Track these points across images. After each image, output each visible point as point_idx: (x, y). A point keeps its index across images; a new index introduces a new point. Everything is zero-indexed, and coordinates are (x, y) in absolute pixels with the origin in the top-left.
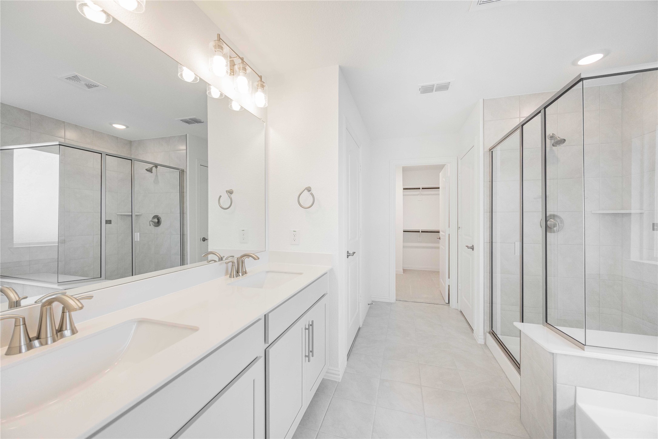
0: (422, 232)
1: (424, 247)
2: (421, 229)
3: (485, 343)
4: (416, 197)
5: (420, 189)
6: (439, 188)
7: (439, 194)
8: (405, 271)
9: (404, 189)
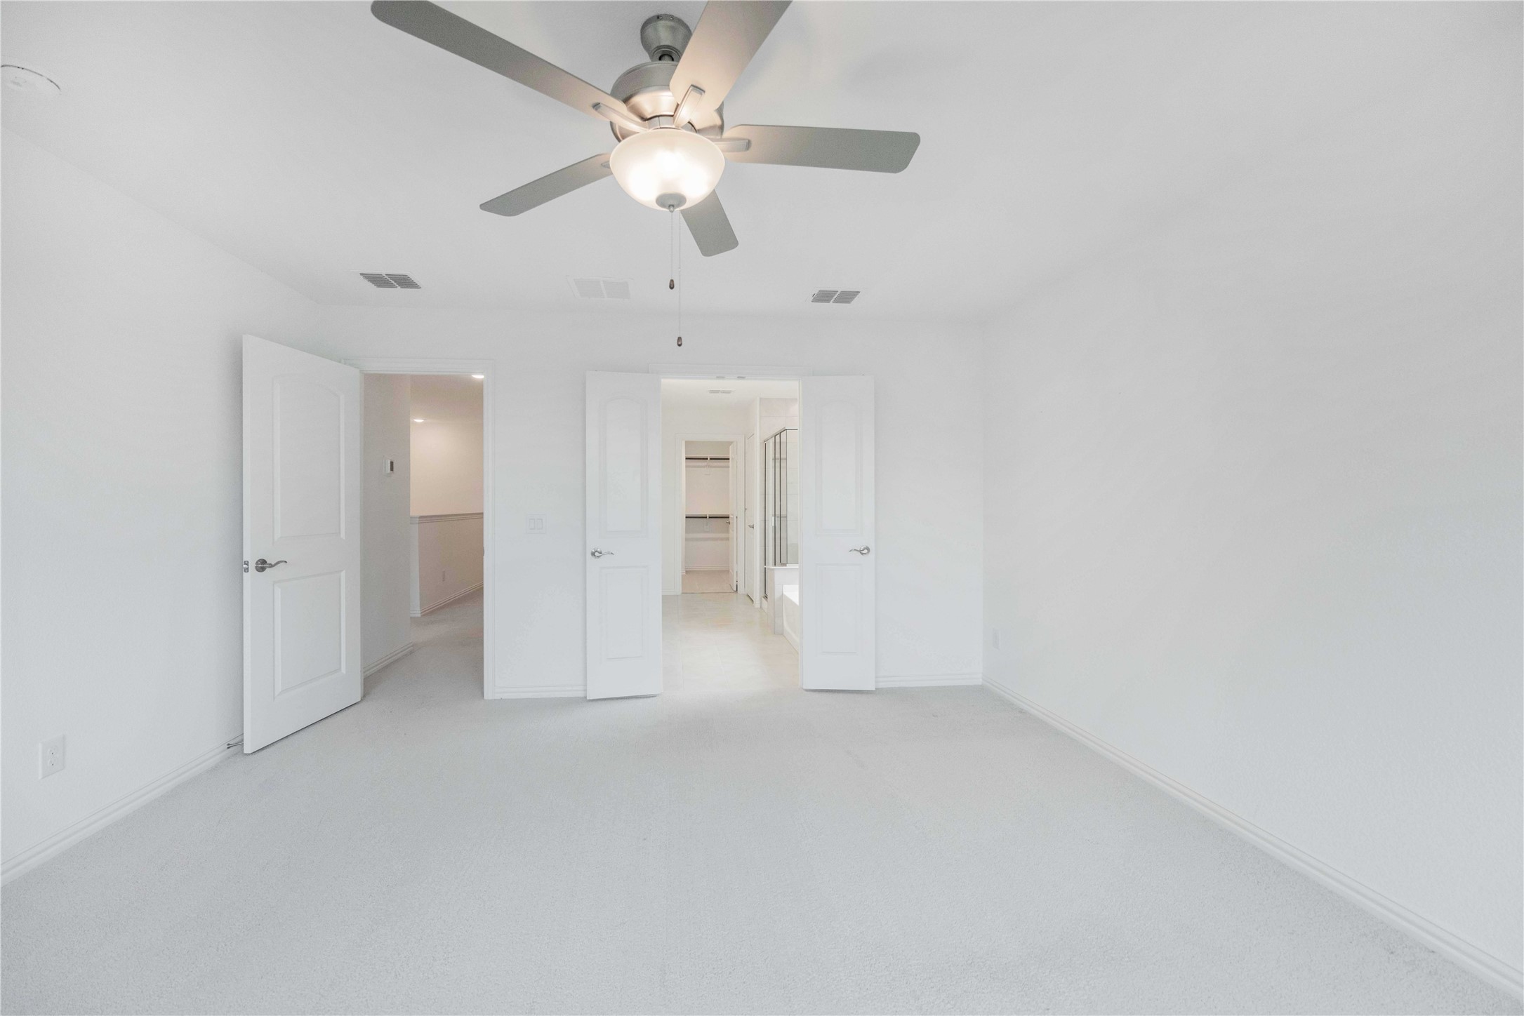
0: (710, 517)
1: (716, 539)
2: (708, 513)
3: (761, 607)
4: (702, 470)
5: (707, 459)
6: (729, 459)
7: (728, 467)
8: (687, 572)
9: (686, 459)
